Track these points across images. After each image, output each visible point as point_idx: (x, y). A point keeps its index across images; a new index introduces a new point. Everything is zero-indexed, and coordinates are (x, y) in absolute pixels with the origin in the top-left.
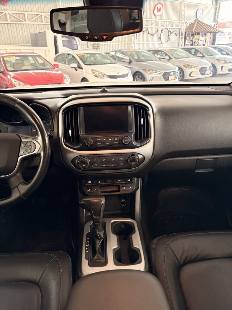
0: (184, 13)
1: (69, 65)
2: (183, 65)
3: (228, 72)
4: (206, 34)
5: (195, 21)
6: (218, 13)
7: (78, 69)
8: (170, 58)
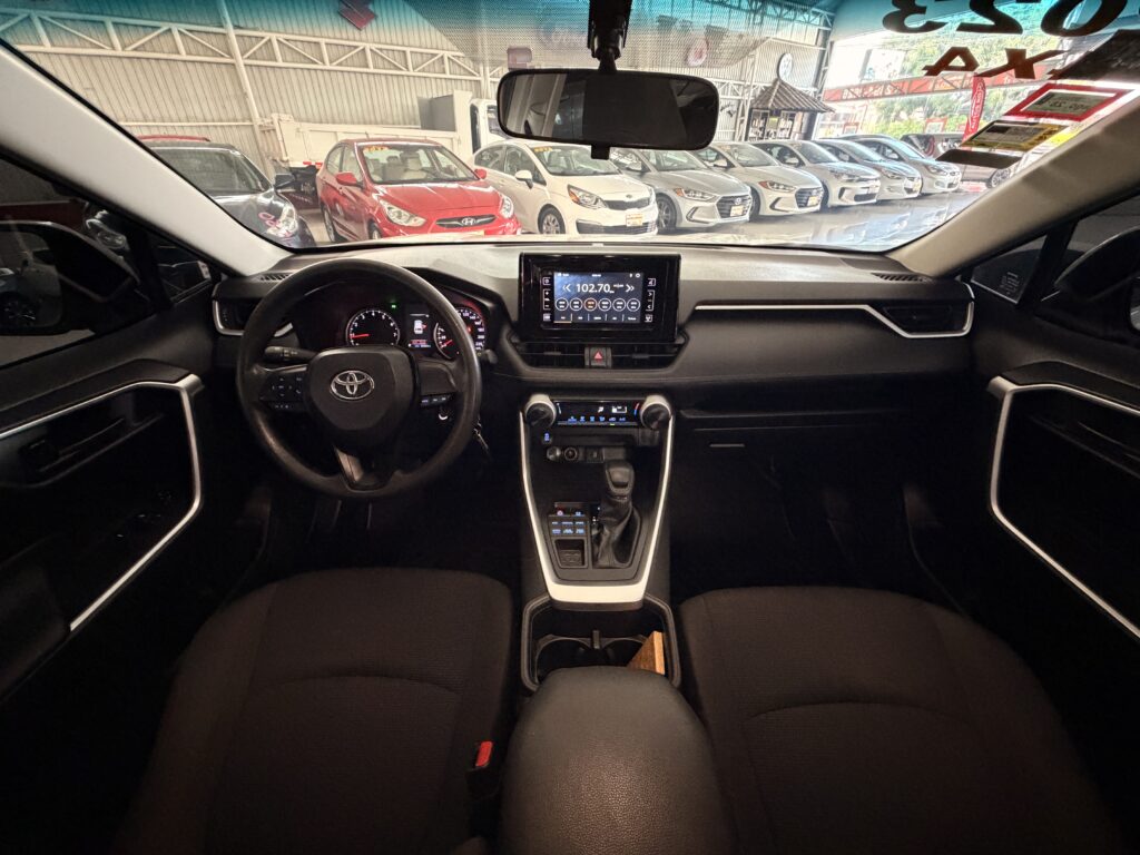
4: (793, 115)
5: (775, 83)
6: (827, 64)
7: (535, 184)
8: (730, 165)
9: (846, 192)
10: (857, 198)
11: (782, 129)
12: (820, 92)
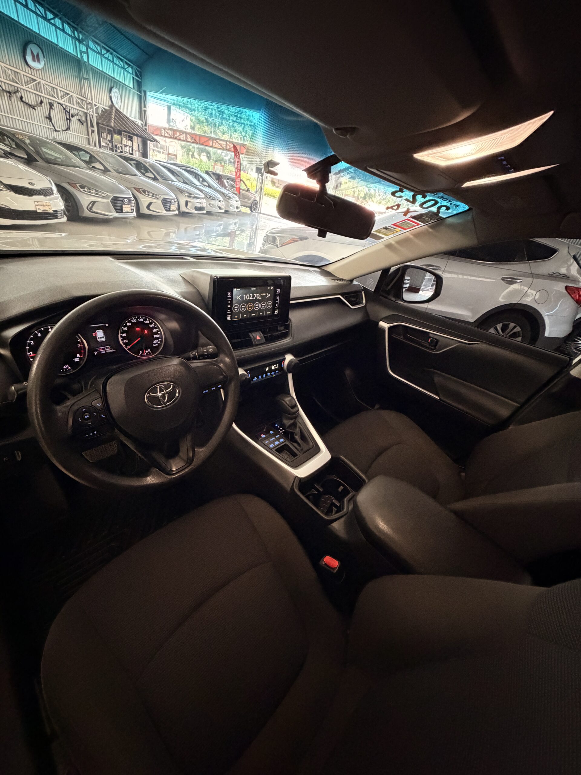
0: (89, 85)
2: (136, 189)
3: (195, 212)
4: (131, 137)
5: (111, 108)
6: (145, 106)
8: (107, 170)
9: (189, 204)
10: (197, 209)
11: (126, 146)
12: (146, 125)
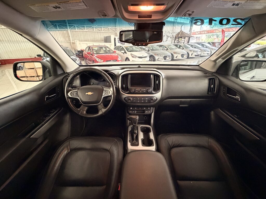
0: (175, 28)
1: (121, 51)
2: (174, 53)
3: (195, 57)
4: (185, 38)
5: (181, 31)
6: (192, 27)
7: (125, 53)
8: (167, 49)
9: (193, 54)
11: (183, 41)
12: (191, 33)
